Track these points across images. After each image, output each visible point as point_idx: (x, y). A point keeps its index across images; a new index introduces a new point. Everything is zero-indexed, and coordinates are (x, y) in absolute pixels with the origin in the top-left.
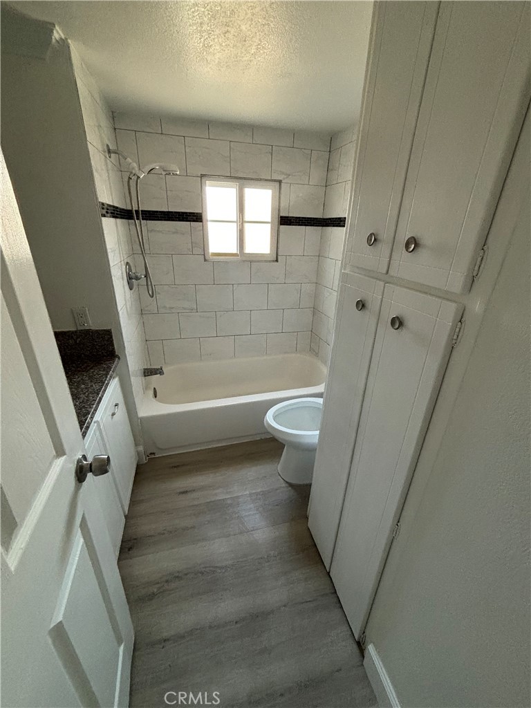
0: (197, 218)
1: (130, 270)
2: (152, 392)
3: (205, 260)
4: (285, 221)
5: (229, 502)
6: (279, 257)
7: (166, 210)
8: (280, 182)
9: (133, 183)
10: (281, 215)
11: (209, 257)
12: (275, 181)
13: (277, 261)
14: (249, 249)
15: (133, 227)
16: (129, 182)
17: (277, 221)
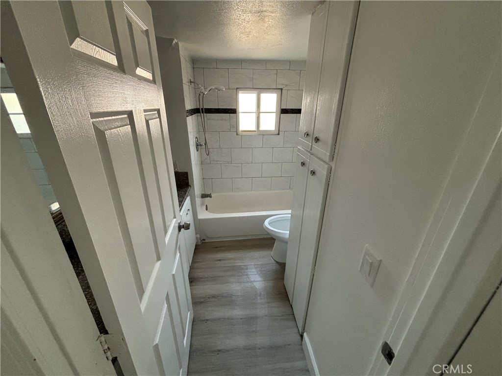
0: (233, 111)
1: (198, 141)
2: (205, 207)
3: (237, 134)
4: (284, 111)
5: (243, 267)
6: (280, 132)
7: (217, 108)
8: (282, 89)
9: (201, 97)
10: (282, 108)
11: (240, 133)
12: (278, 89)
13: (279, 134)
14: (262, 128)
15: (200, 118)
16: (199, 96)
17: (279, 111)
